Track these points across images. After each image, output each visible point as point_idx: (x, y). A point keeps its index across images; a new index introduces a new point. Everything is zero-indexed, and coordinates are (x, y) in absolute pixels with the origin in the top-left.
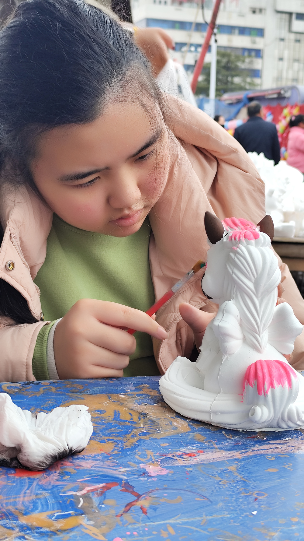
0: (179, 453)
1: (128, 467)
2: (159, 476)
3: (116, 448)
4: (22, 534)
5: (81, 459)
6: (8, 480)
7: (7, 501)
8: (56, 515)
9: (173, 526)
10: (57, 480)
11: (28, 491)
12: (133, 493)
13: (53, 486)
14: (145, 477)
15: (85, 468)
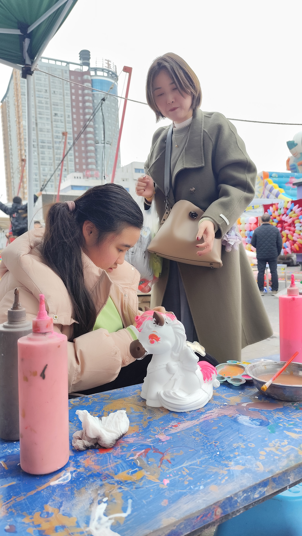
0: (170, 426)
1: (150, 438)
2: (167, 441)
3: (140, 428)
4: (119, 486)
5: (126, 437)
6: (98, 456)
7: (103, 468)
8: (130, 472)
9: (186, 468)
10: (121, 452)
11: (111, 461)
12: (160, 452)
13: (121, 455)
14: (161, 442)
15: (131, 443)
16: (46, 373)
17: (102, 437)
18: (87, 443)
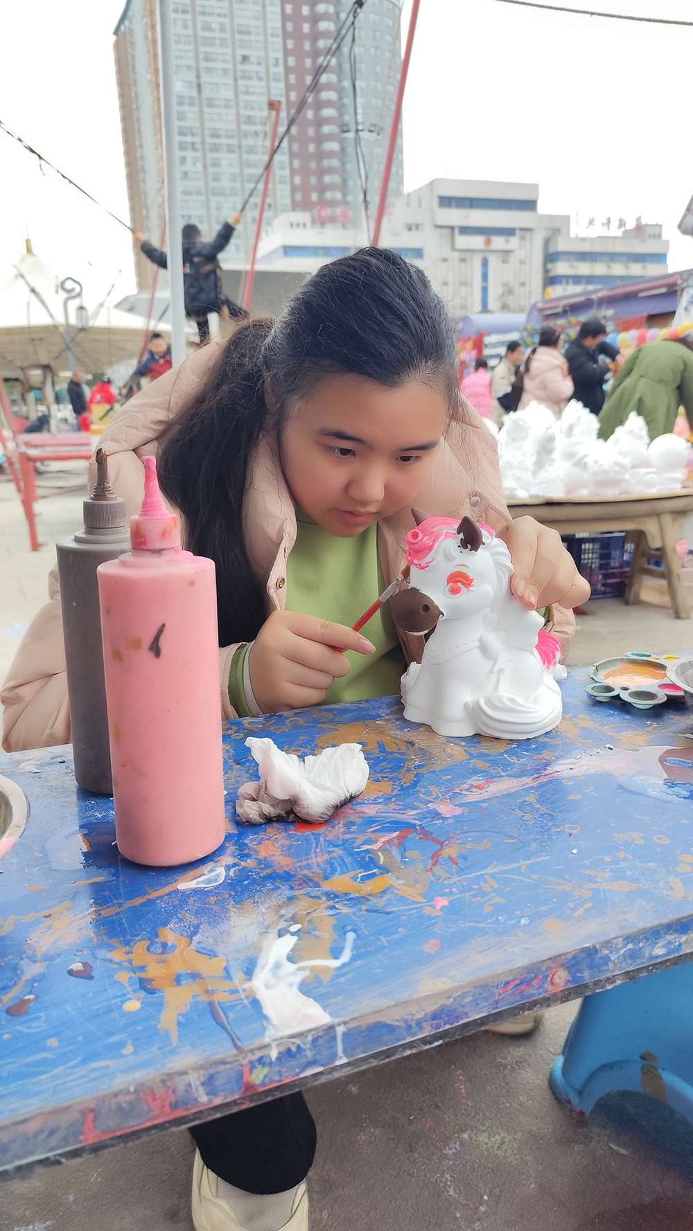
0: (465, 786)
1: (416, 808)
2: (454, 817)
3: (394, 787)
4: (331, 903)
5: (358, 804)
6: (291, 839)
7: (300, 864)
8: (359, 876)
9: (492, 876)
10: (345, 833)
11: (318, 850)
12: (434, 840)
13: (343, 840)
14: (439, 819)
15: (371, 815)
16: (163, 643)
17: (302, 797)
18: (267, 809)
